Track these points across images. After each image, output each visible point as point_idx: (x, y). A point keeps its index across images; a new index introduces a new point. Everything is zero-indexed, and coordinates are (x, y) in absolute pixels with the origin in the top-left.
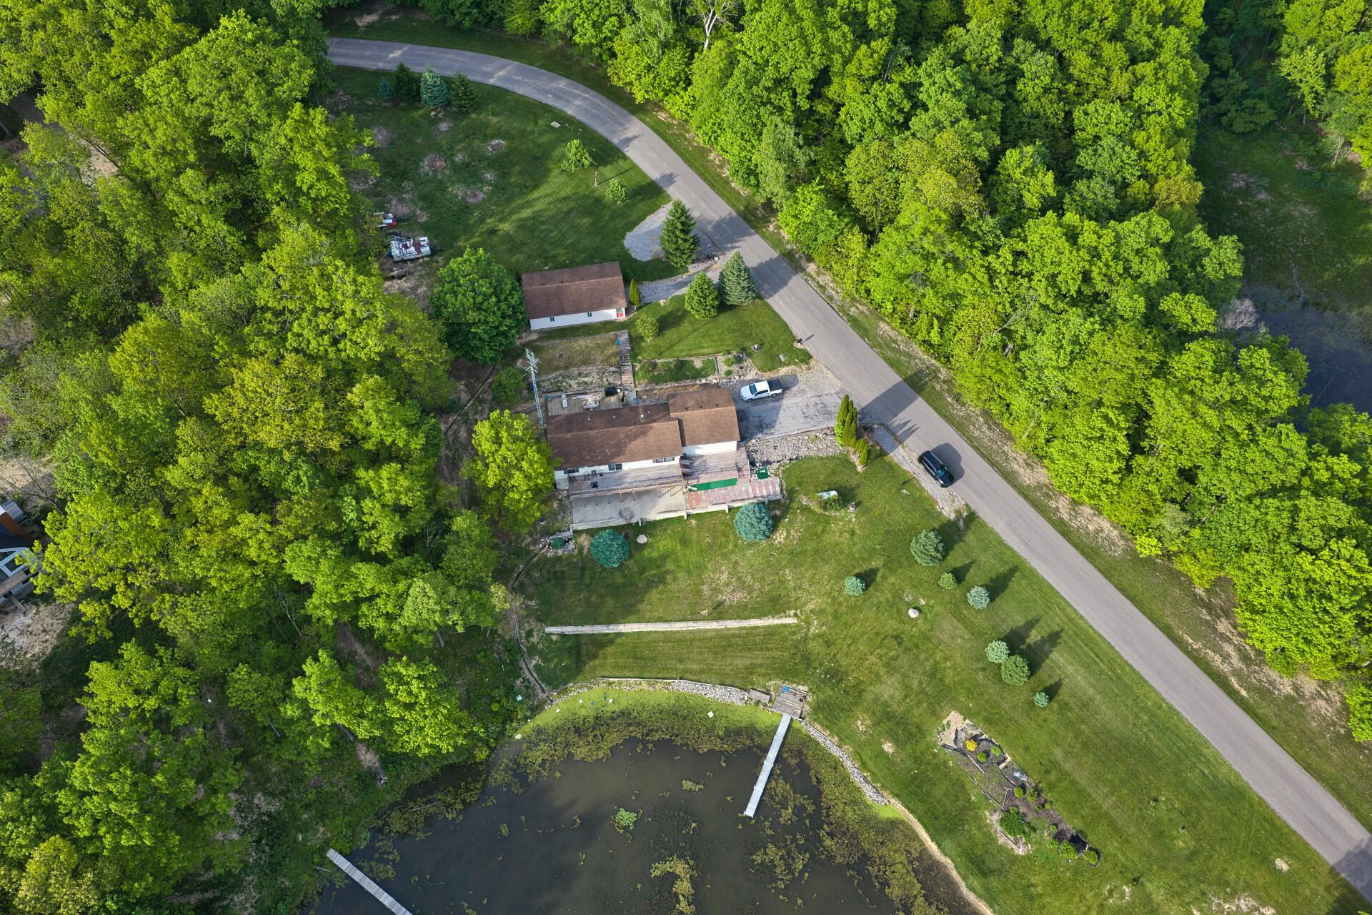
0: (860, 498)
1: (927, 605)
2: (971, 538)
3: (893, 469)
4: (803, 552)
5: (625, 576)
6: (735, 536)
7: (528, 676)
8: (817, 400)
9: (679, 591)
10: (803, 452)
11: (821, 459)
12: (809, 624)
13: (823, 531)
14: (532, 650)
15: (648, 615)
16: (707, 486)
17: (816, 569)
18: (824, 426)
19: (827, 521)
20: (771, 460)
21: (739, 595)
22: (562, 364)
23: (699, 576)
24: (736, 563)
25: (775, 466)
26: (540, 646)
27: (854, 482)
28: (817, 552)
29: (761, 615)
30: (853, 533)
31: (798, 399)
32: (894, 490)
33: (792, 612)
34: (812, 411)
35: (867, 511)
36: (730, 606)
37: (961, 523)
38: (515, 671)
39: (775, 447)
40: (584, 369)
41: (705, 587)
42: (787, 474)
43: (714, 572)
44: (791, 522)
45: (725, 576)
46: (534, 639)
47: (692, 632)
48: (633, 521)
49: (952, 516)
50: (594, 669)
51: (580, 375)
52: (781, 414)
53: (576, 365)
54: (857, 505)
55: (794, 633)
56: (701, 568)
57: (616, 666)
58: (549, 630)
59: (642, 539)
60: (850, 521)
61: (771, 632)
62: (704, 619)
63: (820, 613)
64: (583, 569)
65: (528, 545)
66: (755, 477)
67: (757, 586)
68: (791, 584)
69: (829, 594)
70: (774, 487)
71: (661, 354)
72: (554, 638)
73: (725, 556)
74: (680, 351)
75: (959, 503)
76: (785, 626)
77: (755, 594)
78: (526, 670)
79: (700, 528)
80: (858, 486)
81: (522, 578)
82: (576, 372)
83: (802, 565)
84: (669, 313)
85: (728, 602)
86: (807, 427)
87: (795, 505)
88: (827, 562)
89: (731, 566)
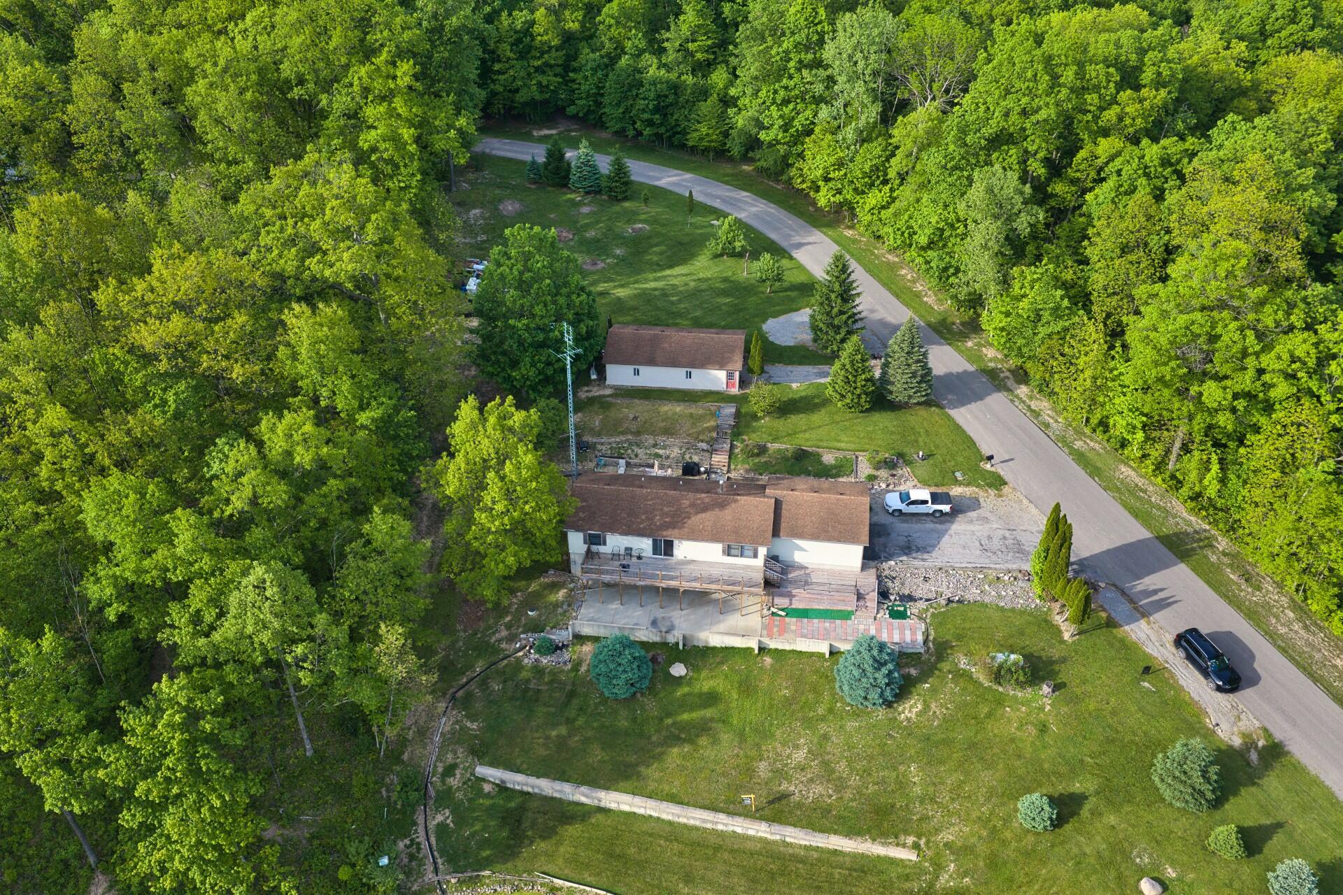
0: (1062, 678)
1: (1180, 879)
2: (1273, 783)
3: (1128, 649)
4: (947, 742)
5: (634, 720)
6: (833, 695)
7: (421, 838)
8: (1007, 534)
9: (716, 762)
10: (973, 594)
11: (1002, 609)
12: (939, 867)
13: (989, 715)
14: (445, 798)
15: (652, 786)
16: (804, 614)
17: (967, 773)
18: (1015, 566)
19: (1000, 701)
20: (917, 594)
21: (818, 789)
22: (634, 427)
23: (758, 746)
24: (825, 737)
25: (922, 605)
26: (459, 795)
27: (1055, 653)
28: (972, 746)
29: (851, 832)
30: (1043, 729)
31: (975, 528)
32: (1126, 679)
33: (910, 840)
34: (996, 544)
35: (1075, 700)
36: (799, 805)
37: (1254, 756)
38: (403, 825)
39: (926, 579)
40: (661, 439)
41: (763, 766)
42: (940, 620)
43: (784, 744)
44: (934, 690)
45: (800, 755)
46: (454, 782)
47: (721, 834)
48: (671, 639)
49: (1237, 742)
50: (535, 856)
51: (655, 446)
52: (946, 539)
53: (653, 433)
54: (1056, 688)
55: (907, 878)
56: (764, 734)
57: (573, 861)
58: (482, 770)
59: (678, 670)
60: (1042, 709)
61: (863, 867)
62: (746, 814)
63: (962, 851)
64: (572, 695)
65: (499, 641)
66: (884, 615)
67: (855, 780)
68: (918, 790)
69: (983, 821)
70: (913, 633)
71: (775, 440)
72: (487, 788)
73: (809, 723)
74: (806, 441)
75: (1250, 723)
76: (892, 861)
77: (848, 795)
78: (421, 830)
79: (776, 671)
80: (1063, 660)
81: (473, 686)
82: (651, 441)
83: (941, 762)
84: (802, 398)
85: (797, 798)
86: (983, 561)
87: (945, 666)
88: (990, 766)
89: (815, 740)
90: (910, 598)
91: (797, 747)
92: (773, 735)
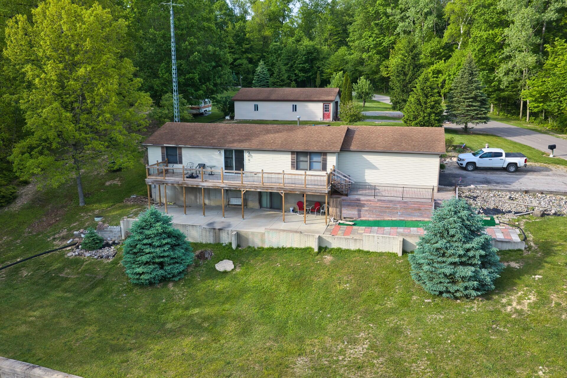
20: (504, 209)
25: (511, 216)
39: (512, 198)
41: (301, 361)
42: (536, 227)
43: (337, 338)
45: (358, 351)
48: (225, 240)
56: (311, 327)
59: (225, 265)
70: (507, 235)
73: (374, 316)
79: (336, 267)
89: (382, 335)
90: (497, 211)
91: (353, 341)
92: (322, 329)
